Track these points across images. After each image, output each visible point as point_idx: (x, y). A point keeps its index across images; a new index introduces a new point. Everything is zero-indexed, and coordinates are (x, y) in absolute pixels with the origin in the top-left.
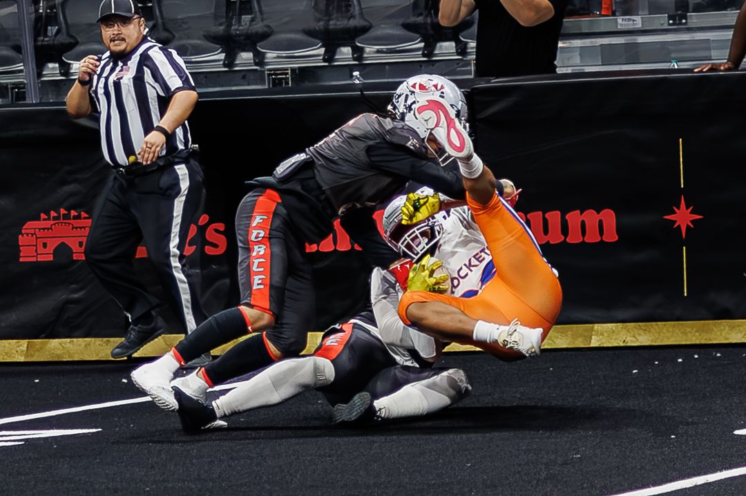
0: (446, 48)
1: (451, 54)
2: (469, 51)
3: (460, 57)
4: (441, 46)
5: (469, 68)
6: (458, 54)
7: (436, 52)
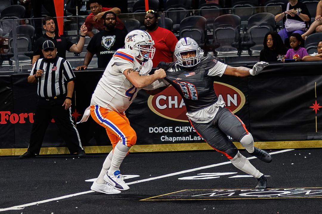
0: (6, 63)
1: (7, 64)
2: (13, 63)
3: (10, 66)
4: (4, 62)
5: (13, 69)
6: (10, 64)
7: (3, 64)
